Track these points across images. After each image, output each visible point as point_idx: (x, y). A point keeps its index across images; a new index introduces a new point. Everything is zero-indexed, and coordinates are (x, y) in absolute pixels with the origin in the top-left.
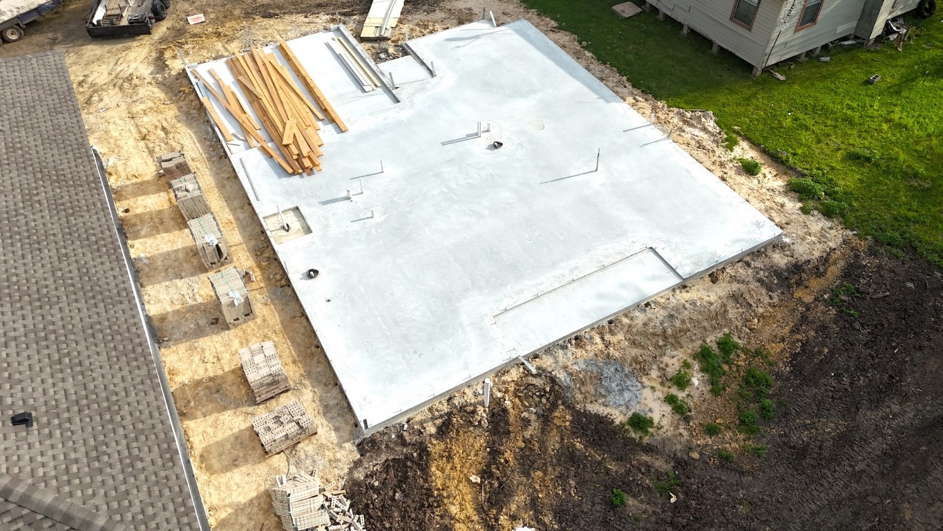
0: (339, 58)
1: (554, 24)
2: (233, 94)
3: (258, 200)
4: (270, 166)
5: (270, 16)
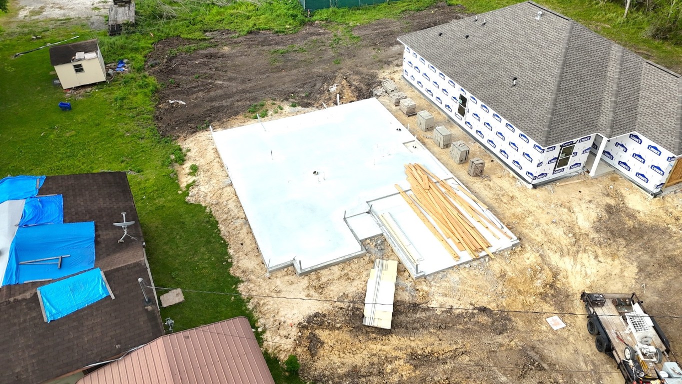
5: (483, 310)
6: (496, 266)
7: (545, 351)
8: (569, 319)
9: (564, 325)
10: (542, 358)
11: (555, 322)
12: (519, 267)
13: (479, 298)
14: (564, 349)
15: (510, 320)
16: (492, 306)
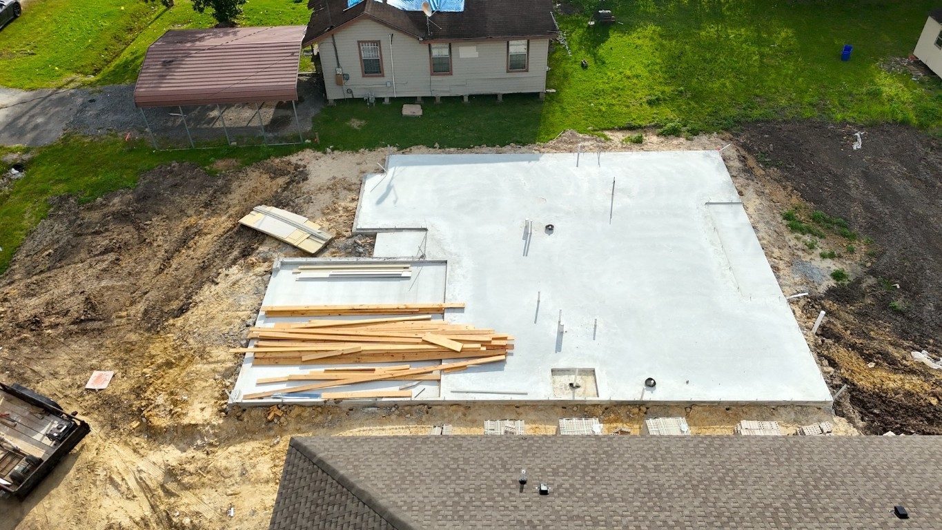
0: (333, 278)
1: (395, 149)
2: (326, 371)
3: (526, 394)
4: (478, 372)
5: (182, 311)
6: (222, 354)
7: (86, 342)
8: (90, 400)
9: (88, 386)
10: (84, 332)
11: (100, 380)
12: (199, 384)
13: (200, 312)
14: (70, 363)
15: (148, 330)
16: (179, 322)
